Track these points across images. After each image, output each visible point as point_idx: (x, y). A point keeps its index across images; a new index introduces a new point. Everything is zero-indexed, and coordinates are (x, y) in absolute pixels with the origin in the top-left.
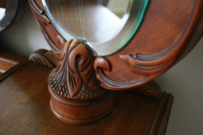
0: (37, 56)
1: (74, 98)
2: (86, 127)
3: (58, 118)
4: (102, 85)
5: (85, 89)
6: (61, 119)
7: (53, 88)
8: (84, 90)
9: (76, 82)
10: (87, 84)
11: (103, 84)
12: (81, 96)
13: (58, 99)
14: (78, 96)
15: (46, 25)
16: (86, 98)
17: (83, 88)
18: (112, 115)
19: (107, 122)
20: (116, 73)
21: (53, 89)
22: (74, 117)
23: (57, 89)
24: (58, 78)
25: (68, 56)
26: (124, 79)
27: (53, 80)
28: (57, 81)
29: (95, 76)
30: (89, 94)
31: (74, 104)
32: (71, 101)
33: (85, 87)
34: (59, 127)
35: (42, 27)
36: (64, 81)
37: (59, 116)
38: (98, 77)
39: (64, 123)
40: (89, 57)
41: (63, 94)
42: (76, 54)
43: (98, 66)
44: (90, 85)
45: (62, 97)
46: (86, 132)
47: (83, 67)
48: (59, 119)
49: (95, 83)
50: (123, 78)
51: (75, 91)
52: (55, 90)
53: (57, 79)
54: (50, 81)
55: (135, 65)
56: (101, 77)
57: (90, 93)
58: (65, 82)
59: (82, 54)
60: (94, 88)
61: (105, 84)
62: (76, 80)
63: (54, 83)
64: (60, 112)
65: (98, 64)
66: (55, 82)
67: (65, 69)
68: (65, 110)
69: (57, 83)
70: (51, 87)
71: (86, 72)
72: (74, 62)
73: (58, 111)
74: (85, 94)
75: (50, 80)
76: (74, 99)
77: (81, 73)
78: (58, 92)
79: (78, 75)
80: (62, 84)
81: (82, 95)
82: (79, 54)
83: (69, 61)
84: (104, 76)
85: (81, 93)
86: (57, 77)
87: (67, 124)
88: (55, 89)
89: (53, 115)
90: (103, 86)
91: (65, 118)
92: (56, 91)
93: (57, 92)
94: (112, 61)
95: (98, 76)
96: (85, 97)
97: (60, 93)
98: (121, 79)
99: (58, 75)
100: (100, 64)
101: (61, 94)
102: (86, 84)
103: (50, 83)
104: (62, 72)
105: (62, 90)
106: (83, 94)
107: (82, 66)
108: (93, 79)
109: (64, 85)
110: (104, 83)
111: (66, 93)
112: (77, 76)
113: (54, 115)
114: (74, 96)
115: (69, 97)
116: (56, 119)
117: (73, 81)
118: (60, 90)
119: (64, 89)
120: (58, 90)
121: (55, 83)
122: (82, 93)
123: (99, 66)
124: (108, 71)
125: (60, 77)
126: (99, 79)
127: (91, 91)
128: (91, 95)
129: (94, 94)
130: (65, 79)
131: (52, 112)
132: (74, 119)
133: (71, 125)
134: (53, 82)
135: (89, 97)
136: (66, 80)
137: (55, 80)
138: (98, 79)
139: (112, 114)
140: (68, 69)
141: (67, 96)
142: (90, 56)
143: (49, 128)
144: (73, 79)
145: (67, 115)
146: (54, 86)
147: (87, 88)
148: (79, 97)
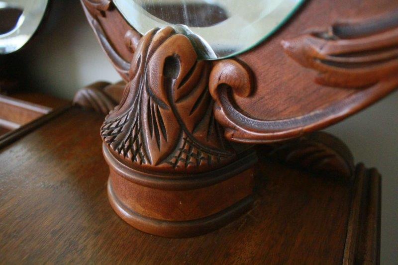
0: (89, 94)
1: (160, 166)
2: (188, 241)
3: (123, 218)
4: (229, 134)
5: (187, 144)
6: (130, 220)
7: (109, 145)
8: (184, 147)
9: (166, 127)
10: (193, 131)
11: (232, 132)
12: (176, 162)
13: (120, 171)
14: (171, 161)
15: (104, 14)
16: (189, 165)
17: (183, 141)
18: (249, 213)
19: (239, 229)
20: (266, 97)
21: (111, 146)
22: (159, 217)
23: (120, 147)
24: (123, 121)
25: (147, 65)
26: (291, 109)
27: (111, 127)
28: (121, 128)
29: (213, 113)
30: (196, 156)
31: (160, 182)
32: (151, 175)
33: (188, 139)
34: (124, 241)
35: (95, 21)
36: (137, 125)
37: (126, 214)
38: (221, 114)
39: (137, 229)
40: (197, 65)
41: (133, 158)
42: (167, 56)
43: (221, 82)
44: (198, 134)
45: (132, 165)
46: (188, 252)
47: (181, 88)
48: (126, 220)
49: (212, 131)
50: (288, 108)
51: (163, 149)
52: (115, 149)
53: (120, 124)
54: (105, 129)
55: (329, 58)
56: (227, 114)
57: (199, 154)
58: (138, 127)
59: (180, 54)
60: (209, 142)
61: (238, 130)
62: (164, 121)
63: (113, 133)
64: (127, 205)
65: (222, 78)
66: (115, 131)
67: (139, 96)
68: (139, 198)
69: (119, 131)
70: (107, 142)
71: (189, 101)
72: (161, 75)
73: (124, 202)
74: (188, 158)
75: (106, 127)
76: (159, 168)
77: (178, 105)
78: (122, 152)
79: (170, 109)
80: (131, 134)
81: (179, 159)
82: (174, 54)
83: (148, 75)
84: (235, 110)
85: (177, 155)
86: (120, 120)
87: (144, 233)
88: (116, 147)
89: (113, 212)
90: (233, 135)
91: (139, 220)
92: (117, 151)
93: (120, 152)
94: (256, 67)
95: (221, 112)
96: (186, 165)
97: (125, 154)
98: (281, 112)
99: (124, 114)
100: (226, 76)
101: (127, 157)
102: (190, 131)
103: (103, 133)
104: (133, 106)
105: (130, 147)
106: (183, 156)
107: (179, 87)
108: (207, 120)
109: (136, 136)
110: (234, 128)
111: (140, 155)
112: (169, 111)
113: (115, 212)
114: (160, 161)
115: (146, 163)
116: (119, 220)
117: (158, 124)
118: (126, 147)
119: (136, 145)
120: (123, 147)
121: (116, 133)
122: (180, 155)
123: (224, 81)
124: (247, 94)
125: (128, 118)
126: (224, 118)
127: (201, 149)
128: (202, 158)
129: (209, 159)
130: (138, 122)
131: (110, 205)
132: (160, 221)
133: (154, 235)
134: (112, 131)
135: (196, 165)
136: (141, 123)
137: (117, 126)
138: (219, 118)
139: (251, 211)
140: (145, 96)
141: (142, 161)
142: (199, 62)
143: (101, 242)
144: (157, 119)
145: (144, 212)
146: (112, 140)
147: (191, 143)
148: (171, 163)
